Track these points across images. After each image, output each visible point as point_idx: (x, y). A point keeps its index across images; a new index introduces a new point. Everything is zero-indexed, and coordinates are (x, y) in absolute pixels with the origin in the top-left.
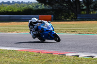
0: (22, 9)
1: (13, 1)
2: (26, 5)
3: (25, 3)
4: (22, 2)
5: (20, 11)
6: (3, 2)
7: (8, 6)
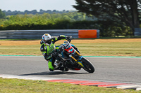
0: (54, 21)
1: (41, 10)
2: (59, 14)
3: (58, 12)
4: (55, 11)
6: (26, 11)
7: (34, 16)
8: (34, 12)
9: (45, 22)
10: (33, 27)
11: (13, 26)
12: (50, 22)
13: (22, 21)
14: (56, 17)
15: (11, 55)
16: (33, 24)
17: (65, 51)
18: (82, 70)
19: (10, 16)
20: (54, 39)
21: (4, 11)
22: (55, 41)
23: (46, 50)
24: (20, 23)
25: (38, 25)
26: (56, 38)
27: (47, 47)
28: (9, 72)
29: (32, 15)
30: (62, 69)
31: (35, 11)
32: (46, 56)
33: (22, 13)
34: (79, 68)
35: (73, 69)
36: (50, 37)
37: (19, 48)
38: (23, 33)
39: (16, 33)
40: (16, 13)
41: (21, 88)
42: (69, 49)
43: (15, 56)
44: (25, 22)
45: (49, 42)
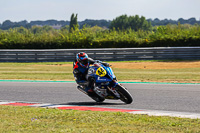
7: (191, 27)
8: (192, 21)
10: (190, 42)
13: (175, 34)
15: (160, 83)
19: (157, 27)
21: (149, 20)
24: (173, 37)
28: (157, 107)
33: (174, 22)
37: (171, 73)
38: (176, 51)
39: (167, 51)
40: (166, 22)
41: (175, 130)
43: (165, 83)
44: (180, 35)
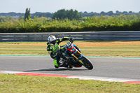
0: (130, 22)
1: (117, 12)
2: (135, 16)
3: (134, 13)
4: (131, 12)
5: (127, 26)
6: (102, 13)
7: (110, 18)
8: (110, 13)
9: (121, 24)
10: (109, 28)
11: (90, 27)
12: (126, 23)
13: (99, 22)
14: (132, 19)
16: (109, 26)
17: (68, 51)
18: (83, 67)
19: (86, 18)
20: (59, 40)
21: (80, 13)
22: (59, 42)
23: (52, 50)
24: (97, 25)
25: (114, 27)
26: (61, 39)
27: (53, 47)
29: (108, 16)
30: (66, 66)
31: (112, 12)
32: (52, 55)
33: (98, 14)
34: (80, 65)
35: (75, 66)
36: (55, 38)
38: (99, 34)
39: (92, 34)
40: (92, 14)
41: (98, 89)
42: (71, 49)
44: (102, 23)
45: (54, 42)
